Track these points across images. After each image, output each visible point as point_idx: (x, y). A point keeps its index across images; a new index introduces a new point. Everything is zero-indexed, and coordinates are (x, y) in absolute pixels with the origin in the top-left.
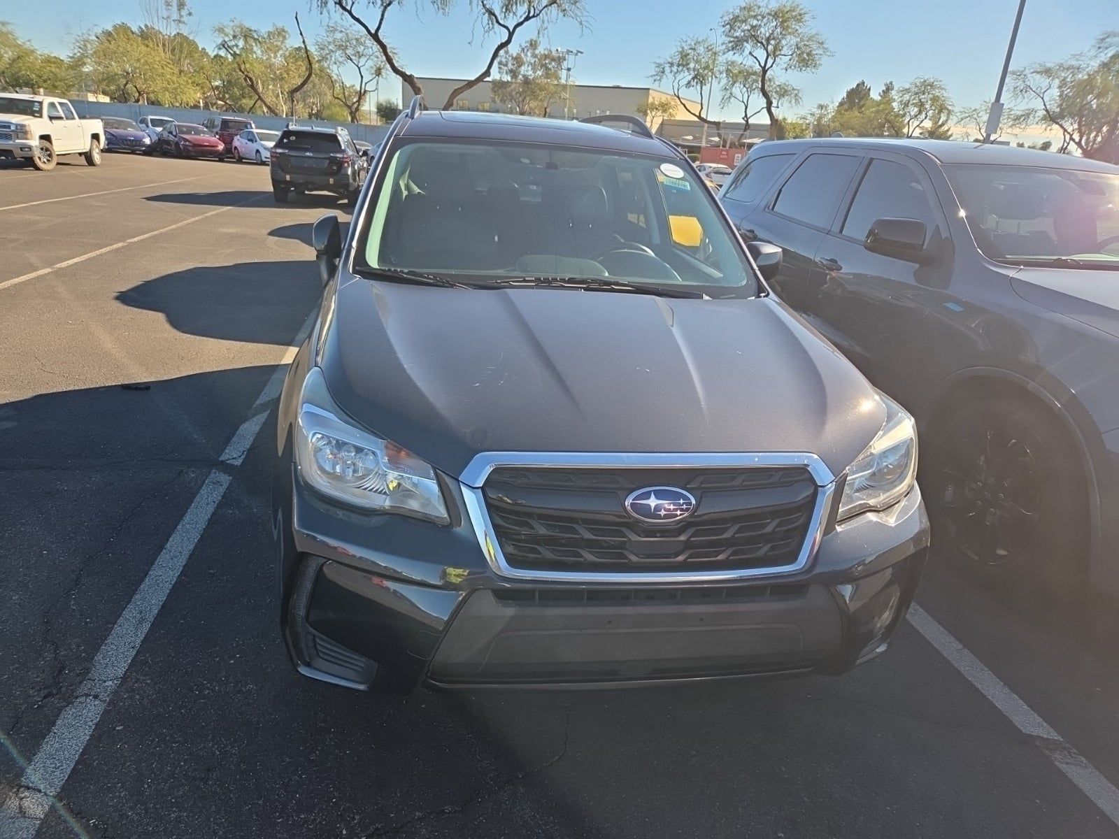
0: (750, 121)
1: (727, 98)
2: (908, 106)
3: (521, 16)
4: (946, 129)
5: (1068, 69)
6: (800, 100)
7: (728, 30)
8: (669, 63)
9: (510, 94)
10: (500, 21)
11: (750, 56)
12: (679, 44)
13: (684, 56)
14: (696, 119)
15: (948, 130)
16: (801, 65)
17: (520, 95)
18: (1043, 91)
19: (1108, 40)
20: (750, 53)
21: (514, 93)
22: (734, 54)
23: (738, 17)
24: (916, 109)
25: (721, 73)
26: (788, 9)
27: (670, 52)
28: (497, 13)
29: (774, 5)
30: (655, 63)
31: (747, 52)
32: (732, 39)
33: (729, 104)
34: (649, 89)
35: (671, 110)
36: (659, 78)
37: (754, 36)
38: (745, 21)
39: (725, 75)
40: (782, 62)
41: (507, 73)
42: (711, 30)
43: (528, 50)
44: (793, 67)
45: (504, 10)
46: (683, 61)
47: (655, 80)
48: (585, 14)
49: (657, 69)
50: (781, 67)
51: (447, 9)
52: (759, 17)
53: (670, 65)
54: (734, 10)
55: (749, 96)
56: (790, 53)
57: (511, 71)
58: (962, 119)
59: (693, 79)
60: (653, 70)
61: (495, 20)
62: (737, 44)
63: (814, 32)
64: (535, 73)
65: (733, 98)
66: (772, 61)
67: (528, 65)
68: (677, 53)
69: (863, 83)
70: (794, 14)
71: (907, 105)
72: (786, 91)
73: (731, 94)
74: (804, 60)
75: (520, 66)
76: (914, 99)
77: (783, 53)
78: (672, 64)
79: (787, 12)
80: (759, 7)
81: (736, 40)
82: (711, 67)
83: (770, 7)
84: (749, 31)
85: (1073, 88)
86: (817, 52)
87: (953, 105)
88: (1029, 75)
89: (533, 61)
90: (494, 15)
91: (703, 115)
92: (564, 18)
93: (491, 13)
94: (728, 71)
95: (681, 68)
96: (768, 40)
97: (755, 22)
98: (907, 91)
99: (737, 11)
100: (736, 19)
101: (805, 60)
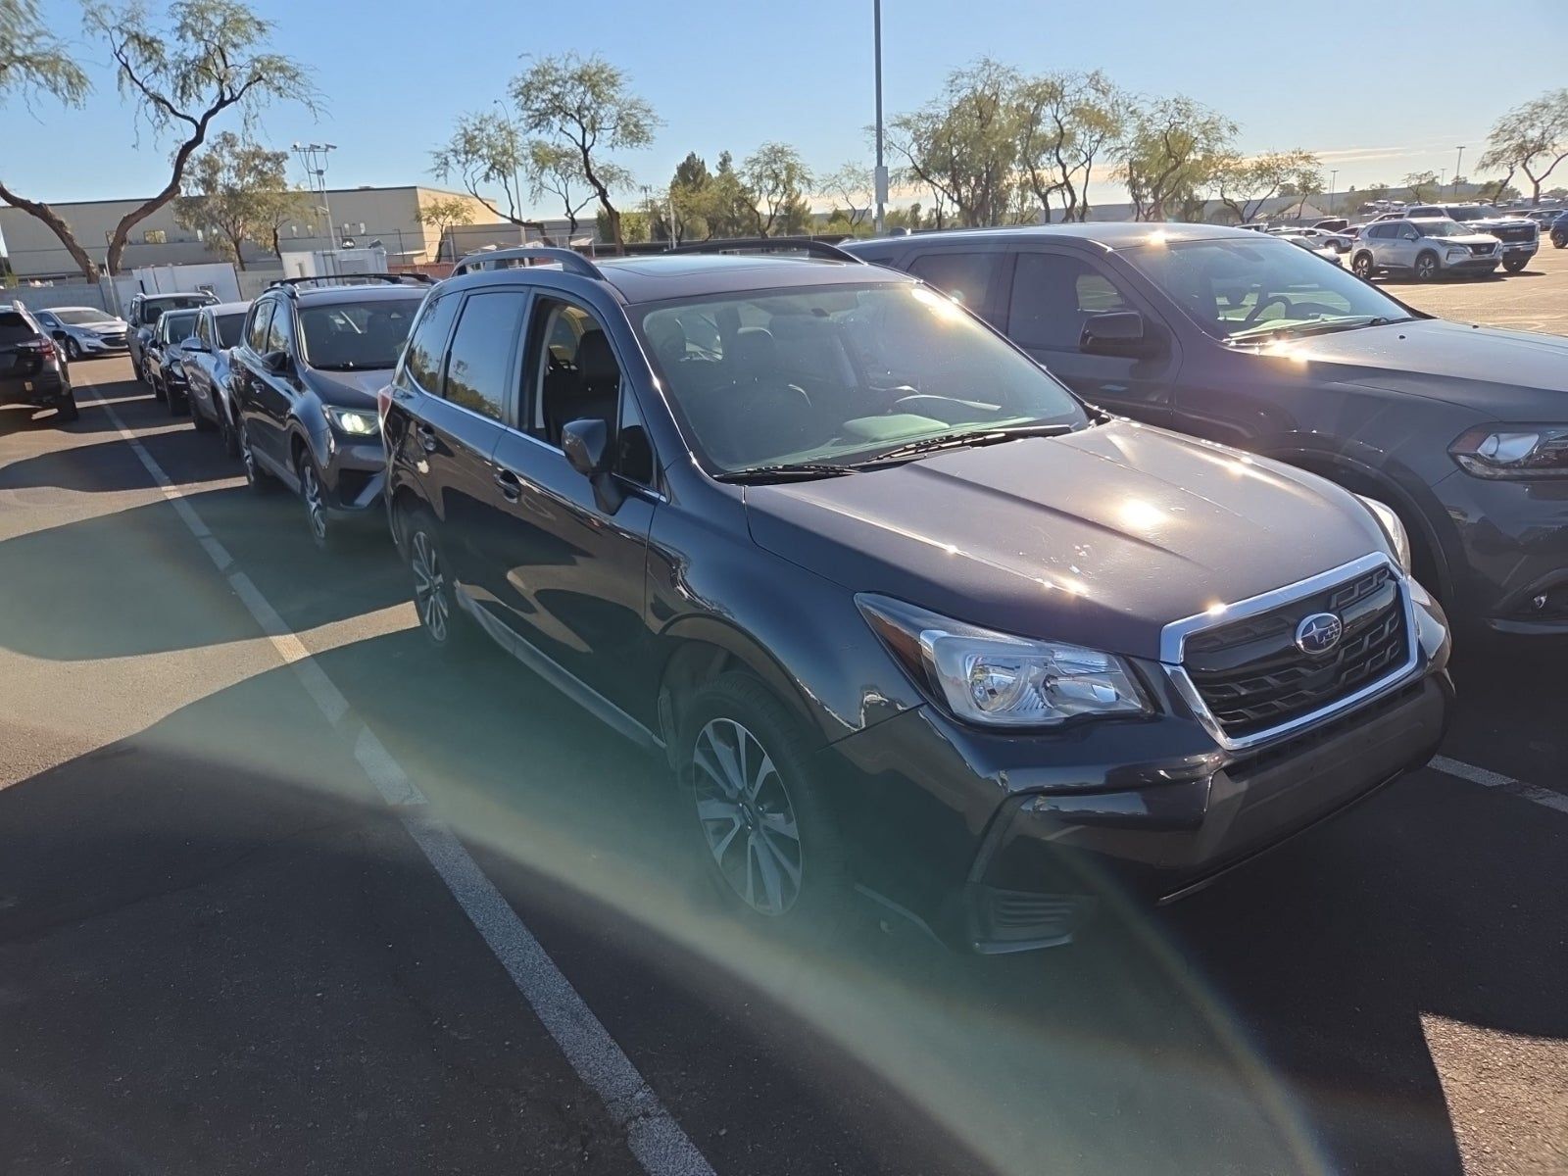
0: (576, 217)
1: (538, 190)
2: (762, 180)
3: (213, 101)
4: (802, 202)
5: (928, 119)
6: (634, 185)
7: (523, 101)
8: (452, 150)
9: (209, 214)
10: (178, 111)
11: (562, 134)
12: (458, 124)
13: (470, 140)
14: (509, 222)
15: (805, 203)
16: (628, 140)
17: (227, 215)
18: (908, 146)
19: (957, 82)
20: (561, 129)
21: (215, 212)
22: (540, 131)
23: (531, 83)
24: (771, 182)
25: (526, 158)
26: (594, 69)
27: (447, 137)
28: (168, 98)
29: (575, 67)
30: (431, 152)
31: (556, 128)
32: (530, 113)
33: (542, 198)
34: (415, 188)
35: (465, 214)
36: (442, 172)
37: (559, 107)
38: (542, 89)
39: (531, 161)
40: (603, 138)
41: (196, 185)
42: (495, 102)
43: (222, 149)
44: (620, 143)
45: (179, 93)
46: (470, 146)
47: (438, 176)
48: (313, 91)
49: (438, 161)
50: (605, 144)
51: (81, 100)
52: (560, 82)
53: (453, 153)
54: (524, 74)
55: (566, 185)
56: (613, 126)
57: (203, 181)
58: (825, 189)
59: (490, 169)
60: (432, 163)
61: (168, 110)
62: (540, 119)
63: (635, 97)
64: (242, 180)
65: (545, 190)
66: (592, 138)
67: (229, 170)
68: (458, 137)
69: (694, 155)
70: (604, 76)
71: (760, 177)
72: (612, 174)
73: (541, 184)
74: (631, 133)
75: (215, 173)
76: (766, 170)
77: (603, 125)
78: (456, 152)
79: (595, 74)
80: (557, 70)
81: (538, 113)
82: (510, 152)
83: (570, 68)
84: (550, 100)
85: (929, 140)
86: (645, 122)
87: (811, 173)
88: (888, 130)
89: (236, 164)
90: (164, 102)
91: (517, 217)
92: (281, 99)
93: (158, 100)
94: (534, 154)
95: (470, 156)
96: (579, 111)
97: (556, 90)
98: (756, 161)
99: (528, 77)
100: (528, 86)
101: (633, 132)
